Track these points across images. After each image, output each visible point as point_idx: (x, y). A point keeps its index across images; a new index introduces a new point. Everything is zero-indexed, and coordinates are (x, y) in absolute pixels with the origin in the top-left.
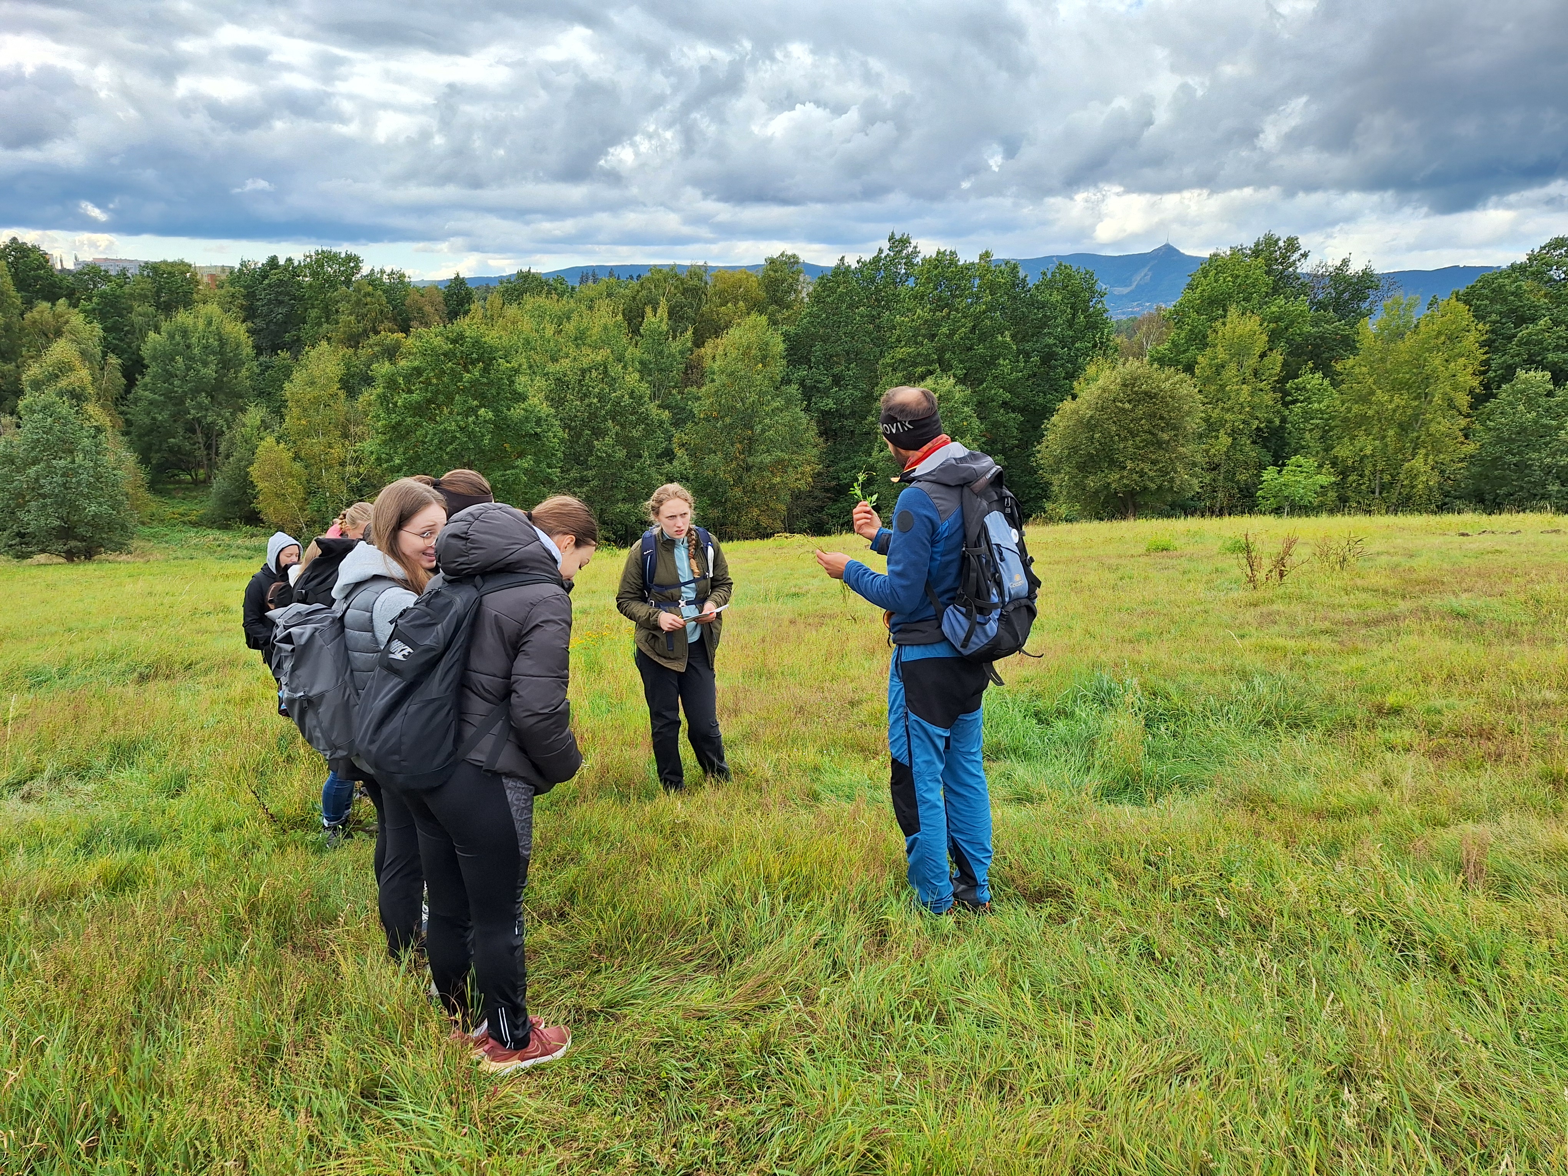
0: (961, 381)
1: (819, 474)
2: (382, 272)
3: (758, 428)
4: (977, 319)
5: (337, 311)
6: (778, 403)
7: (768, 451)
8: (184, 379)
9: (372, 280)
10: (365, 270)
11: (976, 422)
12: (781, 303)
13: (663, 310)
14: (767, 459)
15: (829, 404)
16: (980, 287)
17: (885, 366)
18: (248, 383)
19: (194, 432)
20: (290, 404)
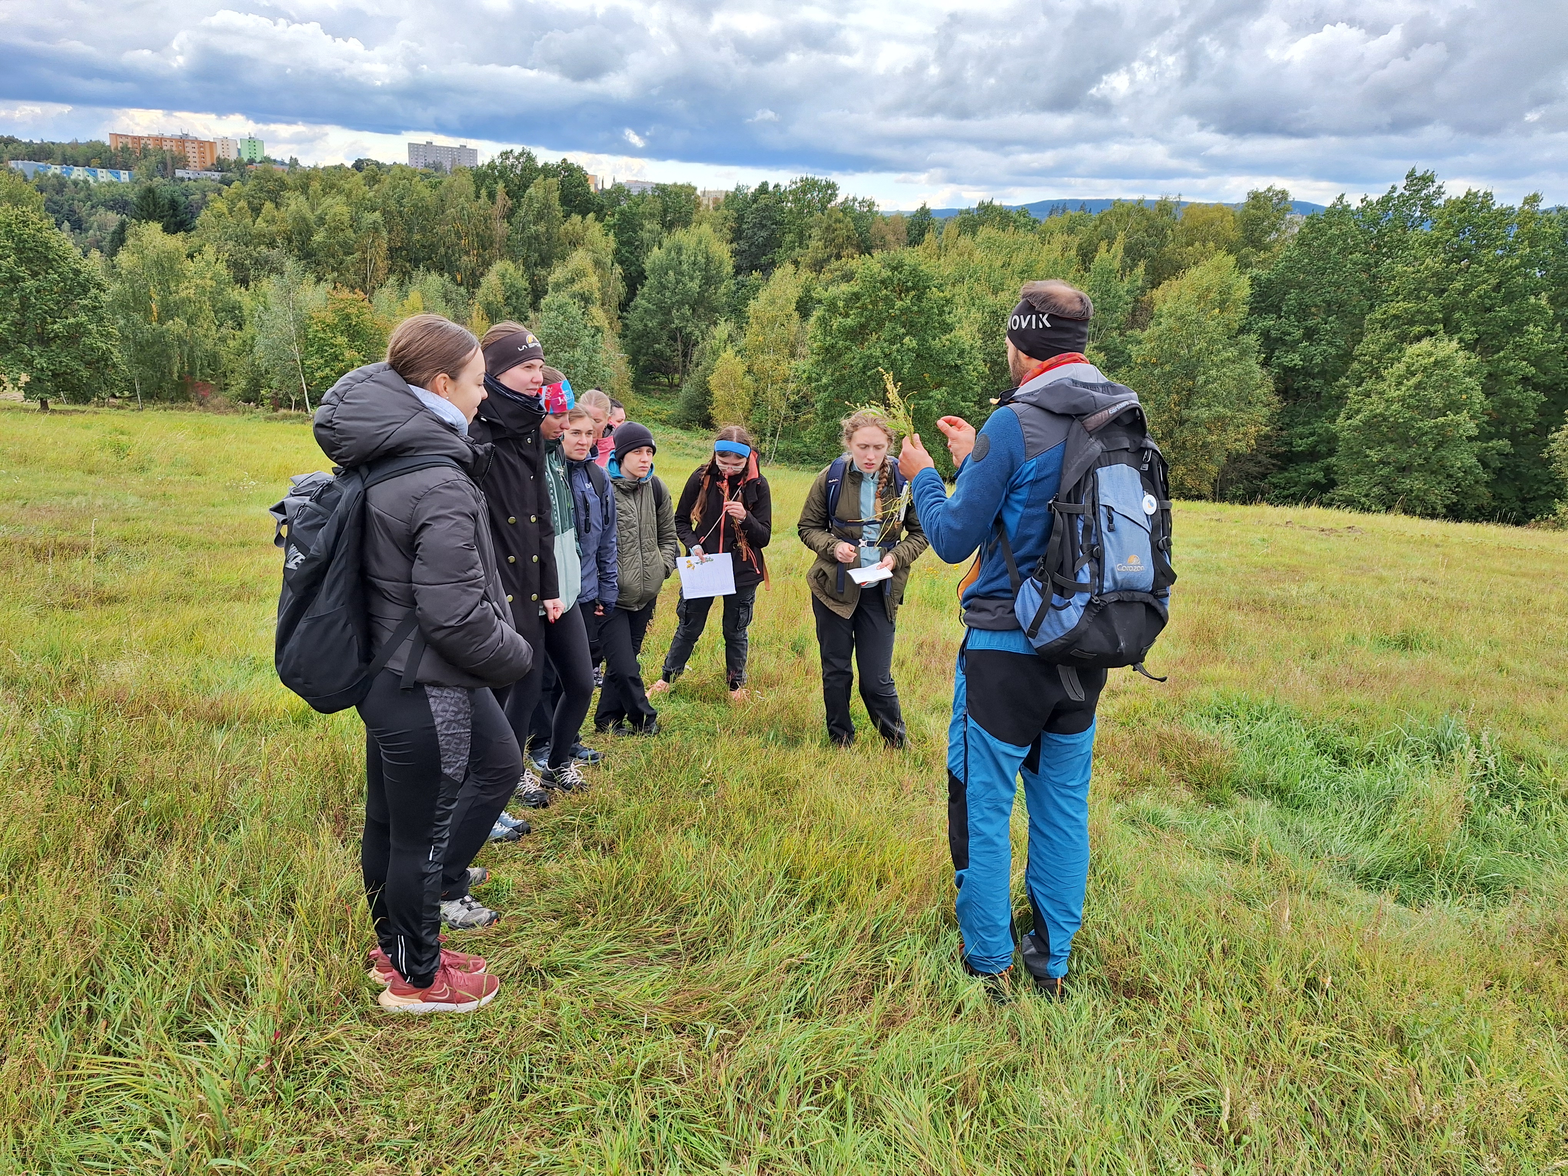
0: (1469, 347)
1: (1267, 437)
2: (855, 200)
3: (1201, 379)
4: (1506, 274)
5: (810, 236)
6: (1232, 353)
7: (1209, 405)
8: (673, 292)
9: (845, 208)
10: (840, 199)
11: (1478, 396)
12: (1258, 245)
13: (1118, 248)
14: (1205, 414)
15: (1295, 359)
16: (1517, 237)
17: (1372, 322)
18: (724, 299)
19: (675, 340)
20: (751, 320)
